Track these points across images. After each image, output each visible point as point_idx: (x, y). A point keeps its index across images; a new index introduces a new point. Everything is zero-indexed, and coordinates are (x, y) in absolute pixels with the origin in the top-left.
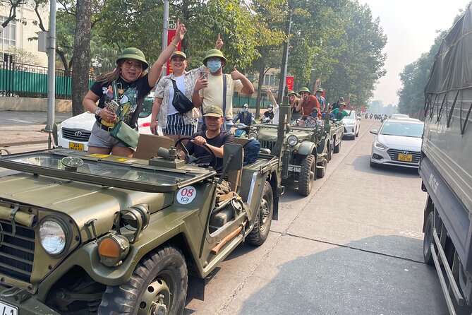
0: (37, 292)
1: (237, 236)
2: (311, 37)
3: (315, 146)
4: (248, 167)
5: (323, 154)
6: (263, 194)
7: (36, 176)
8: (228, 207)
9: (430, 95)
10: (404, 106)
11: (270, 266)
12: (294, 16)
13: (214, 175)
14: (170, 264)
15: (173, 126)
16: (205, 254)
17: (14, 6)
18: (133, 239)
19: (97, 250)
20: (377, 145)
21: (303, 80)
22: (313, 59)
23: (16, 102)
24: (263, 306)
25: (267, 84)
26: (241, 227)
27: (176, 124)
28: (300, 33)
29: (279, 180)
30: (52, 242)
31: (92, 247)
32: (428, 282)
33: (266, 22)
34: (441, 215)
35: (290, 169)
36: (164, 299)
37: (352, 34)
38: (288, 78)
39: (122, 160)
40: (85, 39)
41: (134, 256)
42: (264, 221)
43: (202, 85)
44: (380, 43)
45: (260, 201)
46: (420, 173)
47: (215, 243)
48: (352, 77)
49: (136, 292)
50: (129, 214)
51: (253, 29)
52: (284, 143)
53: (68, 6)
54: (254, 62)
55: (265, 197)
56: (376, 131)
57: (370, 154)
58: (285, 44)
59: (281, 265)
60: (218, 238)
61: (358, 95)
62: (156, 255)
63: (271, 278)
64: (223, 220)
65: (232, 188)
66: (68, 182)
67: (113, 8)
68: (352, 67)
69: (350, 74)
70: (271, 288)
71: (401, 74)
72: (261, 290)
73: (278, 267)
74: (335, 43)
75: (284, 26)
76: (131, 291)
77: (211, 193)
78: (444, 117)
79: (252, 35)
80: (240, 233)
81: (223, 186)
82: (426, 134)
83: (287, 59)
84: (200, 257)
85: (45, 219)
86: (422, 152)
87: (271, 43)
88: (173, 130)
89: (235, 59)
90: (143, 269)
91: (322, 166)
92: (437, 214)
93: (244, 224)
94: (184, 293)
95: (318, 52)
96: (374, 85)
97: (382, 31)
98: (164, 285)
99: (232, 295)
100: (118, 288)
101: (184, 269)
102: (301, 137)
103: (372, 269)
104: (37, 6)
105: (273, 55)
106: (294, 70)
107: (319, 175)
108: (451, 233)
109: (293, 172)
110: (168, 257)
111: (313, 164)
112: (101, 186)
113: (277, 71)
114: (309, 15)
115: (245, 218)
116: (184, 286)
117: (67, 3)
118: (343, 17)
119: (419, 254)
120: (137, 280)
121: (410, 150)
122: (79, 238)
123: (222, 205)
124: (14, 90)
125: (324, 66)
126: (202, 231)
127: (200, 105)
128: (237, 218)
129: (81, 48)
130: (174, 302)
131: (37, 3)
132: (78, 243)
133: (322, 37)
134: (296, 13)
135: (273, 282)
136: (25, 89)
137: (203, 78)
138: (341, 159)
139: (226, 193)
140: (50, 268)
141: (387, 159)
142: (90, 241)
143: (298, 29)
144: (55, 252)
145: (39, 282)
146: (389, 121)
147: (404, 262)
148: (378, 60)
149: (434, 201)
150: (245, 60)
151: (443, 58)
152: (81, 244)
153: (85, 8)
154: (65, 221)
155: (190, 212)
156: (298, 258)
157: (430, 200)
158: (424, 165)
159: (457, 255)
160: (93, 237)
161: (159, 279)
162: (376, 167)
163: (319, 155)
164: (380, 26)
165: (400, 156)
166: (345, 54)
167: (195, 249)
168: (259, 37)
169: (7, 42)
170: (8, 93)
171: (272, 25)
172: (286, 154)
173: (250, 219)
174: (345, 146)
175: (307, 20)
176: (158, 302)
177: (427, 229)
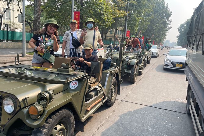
0: (3, 130)
1: (99, 102)
2: (137, 13)
3: (137, 61)
4: (105, 71)
5: (141, 65)
6: (112, 83)
7: (6, 77)
8: (95, 89)
9: (189, 37)
10: (180, 42)
11: (116, 115)
12: (129, 4)
13: (87, 75)
14: (65, 117)
15: (72, 53)
16: (83, 111)
17: (9, 3)
18: (45, 106)
19: (28, 111)
20: (167, 60)
21: (134, 32)
22: (139, 23)
23: (11, 44)
24: (111, 134)
25: (118, 34)
26: (101, 98)
27: (73, 52)
28: (132, 12)
29: (120, 77)
30: (9, 108)
31: (26, 110)
32: (188, 123)
33: (117, 7)
34: (194, 92)
35: (126, 71)
36: (63, 133)
37: (156, 11)
38: (127, 31)
39: (46, 69)
40: (38, 16)
41: (45, 114)
42: (113, 95)
43: (84, 35)
44: (169, 15)
45: (110, 86)
46: (185, 72)
47: (88, 106)
48: (156, 30)
49: (47, 131)
50: (43, 94)
51: (111, 10)
52: (122, 60)
53: (32, 3)
54: (112, 24)
55: (113, 85)
56: (166, 54)
57: (163, 64)
58: (126, 16)
59: (120, 115)
60: (90, 104)
61: (159, 38)
62: (58, 113)
63: (115, 121)
64: (93, 95)
65: (97, 81)
66: (20, 80)
67: (50, 3)
68: (156, 26)
69: (155, 29)
70: (115, 126)
71: (178, 28)
72: (110, 127)
73: (119, 116)
74: (148, 15)
75: (126, 9)
76: (45, 130)
77: (85, 84)
78: (195, 47)
79: (111, 13)
80: (101, 101)
81: (92, 80)
82: (188, 55)
83: (127, 23)
84: (81, 113)
85: (5, 97)
86: (186, 63)
87: (119, 16)
88: (72, 55)
89: (103, 23)
90: (51, 120)
91: (141, 70)
92: (192, 92)
93: (103, 97)
94: (73, 130)
95: (141, 19)
96: (166, 33)
97: (169, 9)
98: (62, 126)
99: (97, 129)
100: (39, 129)
101: (72, 119)
102: (131, 57)
103: (162, 117)
104: (19, 3)
105: (121, 21)
106: (130, 28)
107: (140, 74)
108: (198, 101)
109: (127, 73)
110: (64, 114)
111: (137, 69)
112: (34, 81)
113: (122, 28)
114: (136, 3)
115: (103, 94)
116: (73, 126)
117: (31, 1)
118: (152, 4)
119: (184, 110)
120: (48, 125)
121: (181, 62)
122: (20, 106)
123: (92, 89)
124: (10, 39)
125: (144, 26)
126: (82, 101)
127: (83, 43)
128: (99, 94)
129: (37, 20)
130: (68, 134)
131: (19, 2)
132: (19, 108)
133: (142, 13)
134: (130, 2)
135: (116, 123)
136: (14, 39)
137: (85, 31)
138: (151, 66)
139: (94, 83)
140: (8, 119)
141: (171, 66)
142: (25, 107)
143: (132, 9)
144: (10, 112)
145: (4, 126)
146: (172, 49)
147: (177, 113)
148: (168, 22)
149: (191, 86)
150: (108, 24)
151: (195, 19)
152: (21, 109)
153: (38, 3)
154: (14, 98)
155: (75, 93)
156: (128, 112)
157: (189, 85)
158: (187, 69)
159: (201, 111)
160: (27, 105)
161: (60, 123)
162: (166, 70)
163: (140, 65)
164: (168, 7)
165: (177, 65)
166: (153, 20)
167: (78, 109)
168: (114, 13)
169: (7, 19)
170: (7, 41)
171: (120, 8)
172: (123, 65)
173: (105, 95)
174: (152, 61)
175: (136, 5)
176: (59, 134)
177: (188, 98)
